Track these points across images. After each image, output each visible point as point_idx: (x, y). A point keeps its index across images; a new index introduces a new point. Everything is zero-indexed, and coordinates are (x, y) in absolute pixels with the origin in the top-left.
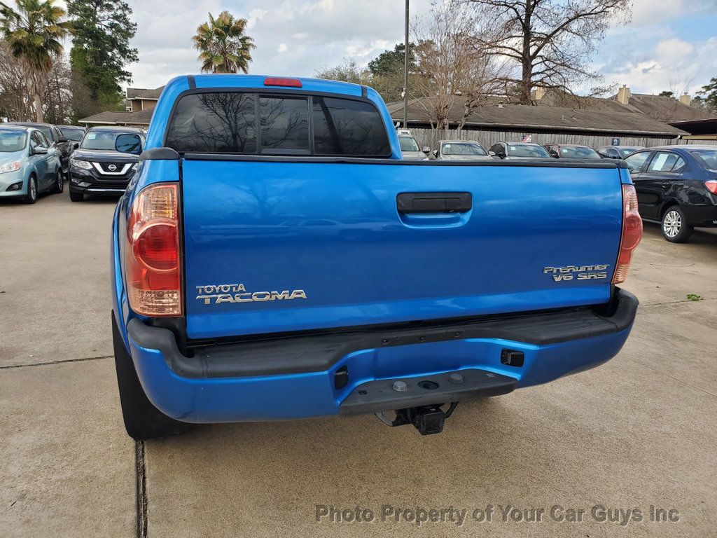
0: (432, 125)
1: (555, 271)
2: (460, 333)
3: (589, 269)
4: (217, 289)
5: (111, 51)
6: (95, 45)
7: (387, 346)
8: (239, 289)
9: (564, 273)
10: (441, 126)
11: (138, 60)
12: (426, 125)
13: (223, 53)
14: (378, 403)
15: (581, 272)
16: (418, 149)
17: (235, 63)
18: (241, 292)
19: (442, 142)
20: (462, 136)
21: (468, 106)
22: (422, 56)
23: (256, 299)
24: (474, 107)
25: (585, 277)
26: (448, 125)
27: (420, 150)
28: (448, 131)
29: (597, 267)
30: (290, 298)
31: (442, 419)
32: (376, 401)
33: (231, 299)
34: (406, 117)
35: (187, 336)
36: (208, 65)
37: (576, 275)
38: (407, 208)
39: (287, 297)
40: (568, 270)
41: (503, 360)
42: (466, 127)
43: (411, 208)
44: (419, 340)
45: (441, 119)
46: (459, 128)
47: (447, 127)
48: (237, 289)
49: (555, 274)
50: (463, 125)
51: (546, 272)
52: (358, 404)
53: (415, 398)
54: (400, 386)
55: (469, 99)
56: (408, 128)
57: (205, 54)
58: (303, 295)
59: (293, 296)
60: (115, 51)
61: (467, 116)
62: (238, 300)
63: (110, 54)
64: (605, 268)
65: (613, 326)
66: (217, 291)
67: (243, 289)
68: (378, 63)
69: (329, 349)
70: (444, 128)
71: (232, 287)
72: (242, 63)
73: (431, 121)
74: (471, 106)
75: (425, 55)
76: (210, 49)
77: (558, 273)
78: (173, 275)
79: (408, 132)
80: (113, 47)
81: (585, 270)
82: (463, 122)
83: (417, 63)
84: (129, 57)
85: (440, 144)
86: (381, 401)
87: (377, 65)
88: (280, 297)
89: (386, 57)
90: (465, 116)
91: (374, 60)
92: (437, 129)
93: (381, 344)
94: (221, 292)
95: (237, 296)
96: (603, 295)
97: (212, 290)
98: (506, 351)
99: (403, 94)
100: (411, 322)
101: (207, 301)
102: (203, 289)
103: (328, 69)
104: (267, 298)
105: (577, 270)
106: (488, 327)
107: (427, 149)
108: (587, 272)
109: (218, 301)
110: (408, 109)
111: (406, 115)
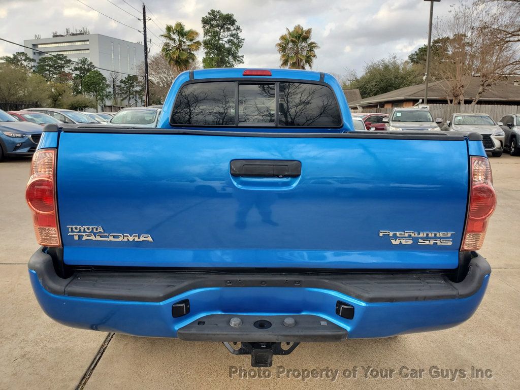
0: (449, 101)
1: (391, 235)
2: (300, 282)
3: (430, 235)
4: (82, 229)
5: (228, 57)
6: (218, 55)
7: (229, 286)
8: (99, 230)
9: (402, 238)
10: (456, 102)
11: (243, 62)
12: (444, 102)
13: (297, 53)
14: (208, 334)
15: (421, 238)
16: (432, 120)
17: (304, 61)
18: (100, 232)
19: (455, 115)
20: (475, 110)
21: (483, 85)
22: (455, 47)
23: (111, 239)
24: (487, 85)
25: (427, 243)
26: (463, 102)
27: (433, 121)
28: (463, 105)
29: (440, 234)
30: (139, 240)
31: (270, 356)
32: (206, 332)
33: (93, 238)
34: (427, 95)
35: (64, 263)
36: (285, 63)
37: (416, 240)
38: (238, 173)
39: (137, 239)
40: (406, 235)
41: (338, 311)
42: (480, 102)
43: (241, 173)
44: (260, 284)
45: (456, 96)
46: (473, 103)
47: (462, 102)
48: (97, 230)
49: (392, 237)
50: (477, 101)
51: (381, 235)
52: (191, 332)
53: (242, 335)
54: (234, 322)
55: (484, 79)
56: (428, 103)
57: (283, 56)
58: (150, 239)
59: (142, 239)
60: (230, 57)
61: (481, 93)
62: (99, 238)
63: (227, 59)
64: (449, 235)
65: (454, 293)
66: (82, 231)
67: (102, 230)
68: (417, 55)
69: (170, 284)
70: (459, 103)
71: (92, 229)
72: (309, 60)
73: (448, 98)
74: (485, 84)
75: (457, 46)
76: (288, 51)
77: (395, 237)
78: (51, 216)
79: (428, 106)
80: (229, 54)
81: (425, 235)
82: (478, 98)
83: (450, 53)
84: (238, 61)
85: (453, 116)
86: (211, 332)
87: (416, 57)
88: (131, 239)
89: (423, 50)
90: (479, 93)
91: (414, 53)
92: (452, 104)
93: (226, 284)
94: (85, 231)
95: (98, 235)
96: (451, 261)
97: (79, 230)
98: (340, 303)
99: (424, 78)
100: (256, 268)
101: (76, 238)
102: (72, 228)
103: (375, 61)
104: (121, 239)
105: (416, 235)
106: (327, 279)
107: (440, 120)
108: (428, 238)
109: (84, 238)
110: (428, 89)
111: (427, 93)
